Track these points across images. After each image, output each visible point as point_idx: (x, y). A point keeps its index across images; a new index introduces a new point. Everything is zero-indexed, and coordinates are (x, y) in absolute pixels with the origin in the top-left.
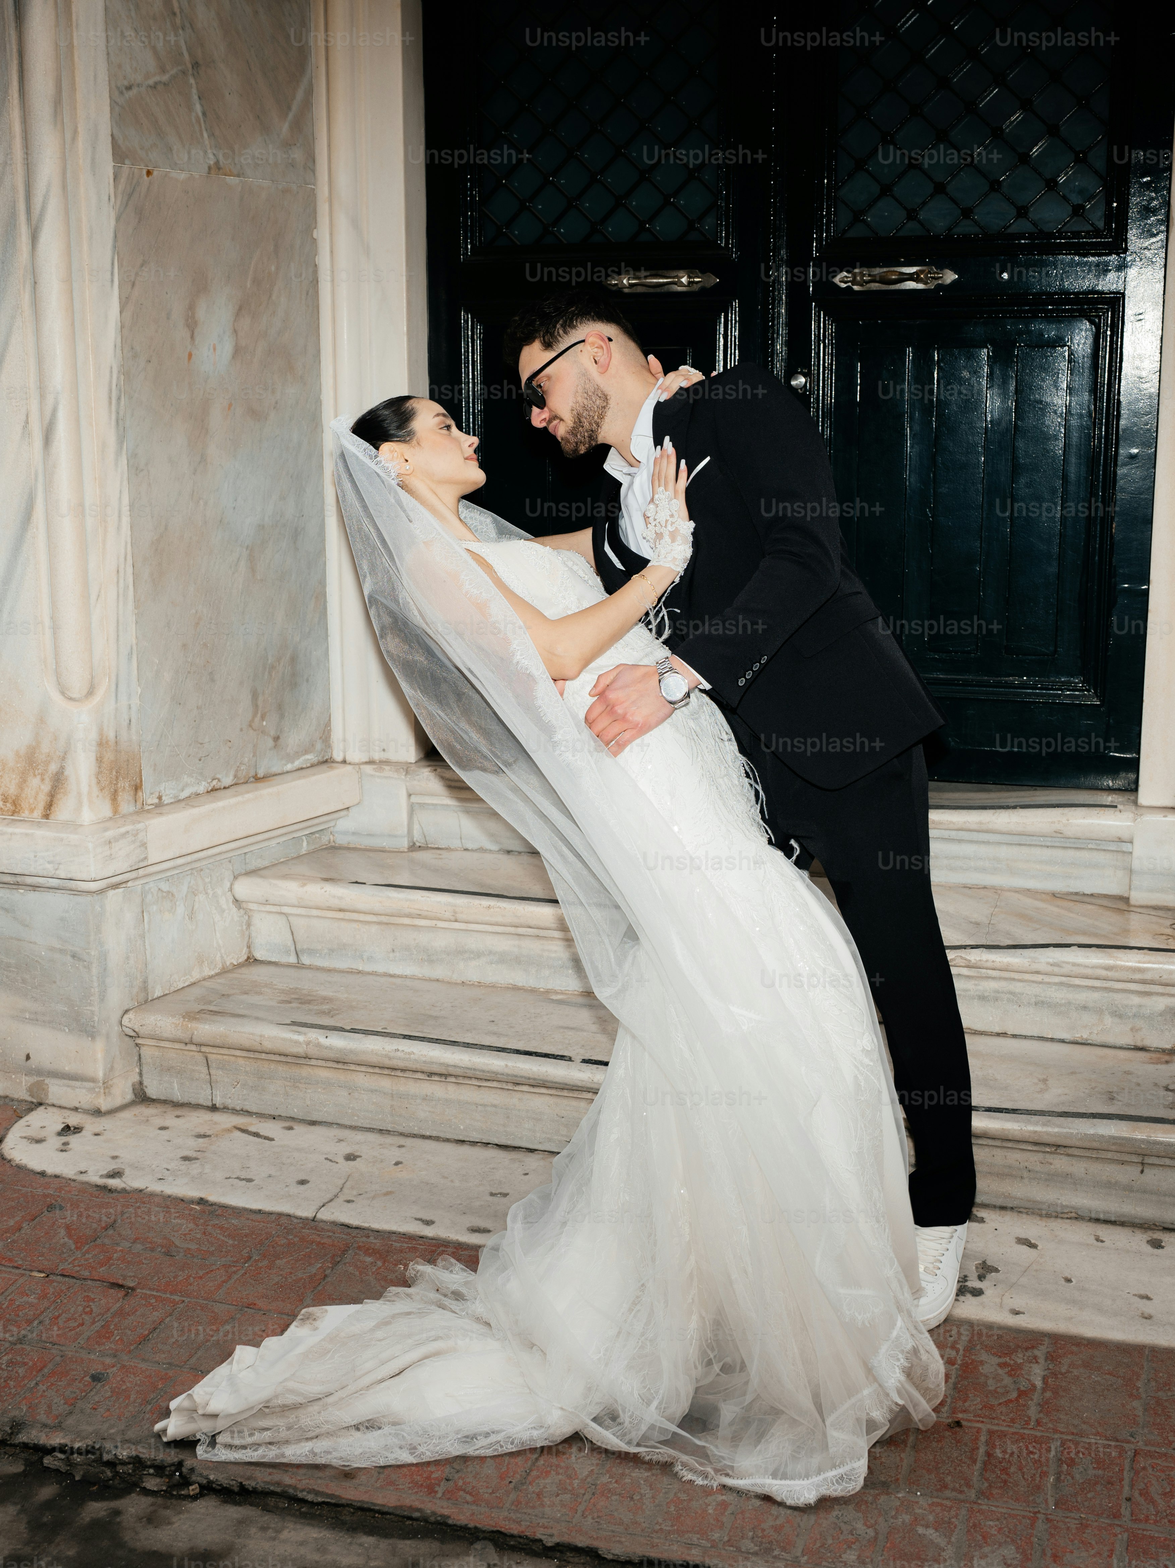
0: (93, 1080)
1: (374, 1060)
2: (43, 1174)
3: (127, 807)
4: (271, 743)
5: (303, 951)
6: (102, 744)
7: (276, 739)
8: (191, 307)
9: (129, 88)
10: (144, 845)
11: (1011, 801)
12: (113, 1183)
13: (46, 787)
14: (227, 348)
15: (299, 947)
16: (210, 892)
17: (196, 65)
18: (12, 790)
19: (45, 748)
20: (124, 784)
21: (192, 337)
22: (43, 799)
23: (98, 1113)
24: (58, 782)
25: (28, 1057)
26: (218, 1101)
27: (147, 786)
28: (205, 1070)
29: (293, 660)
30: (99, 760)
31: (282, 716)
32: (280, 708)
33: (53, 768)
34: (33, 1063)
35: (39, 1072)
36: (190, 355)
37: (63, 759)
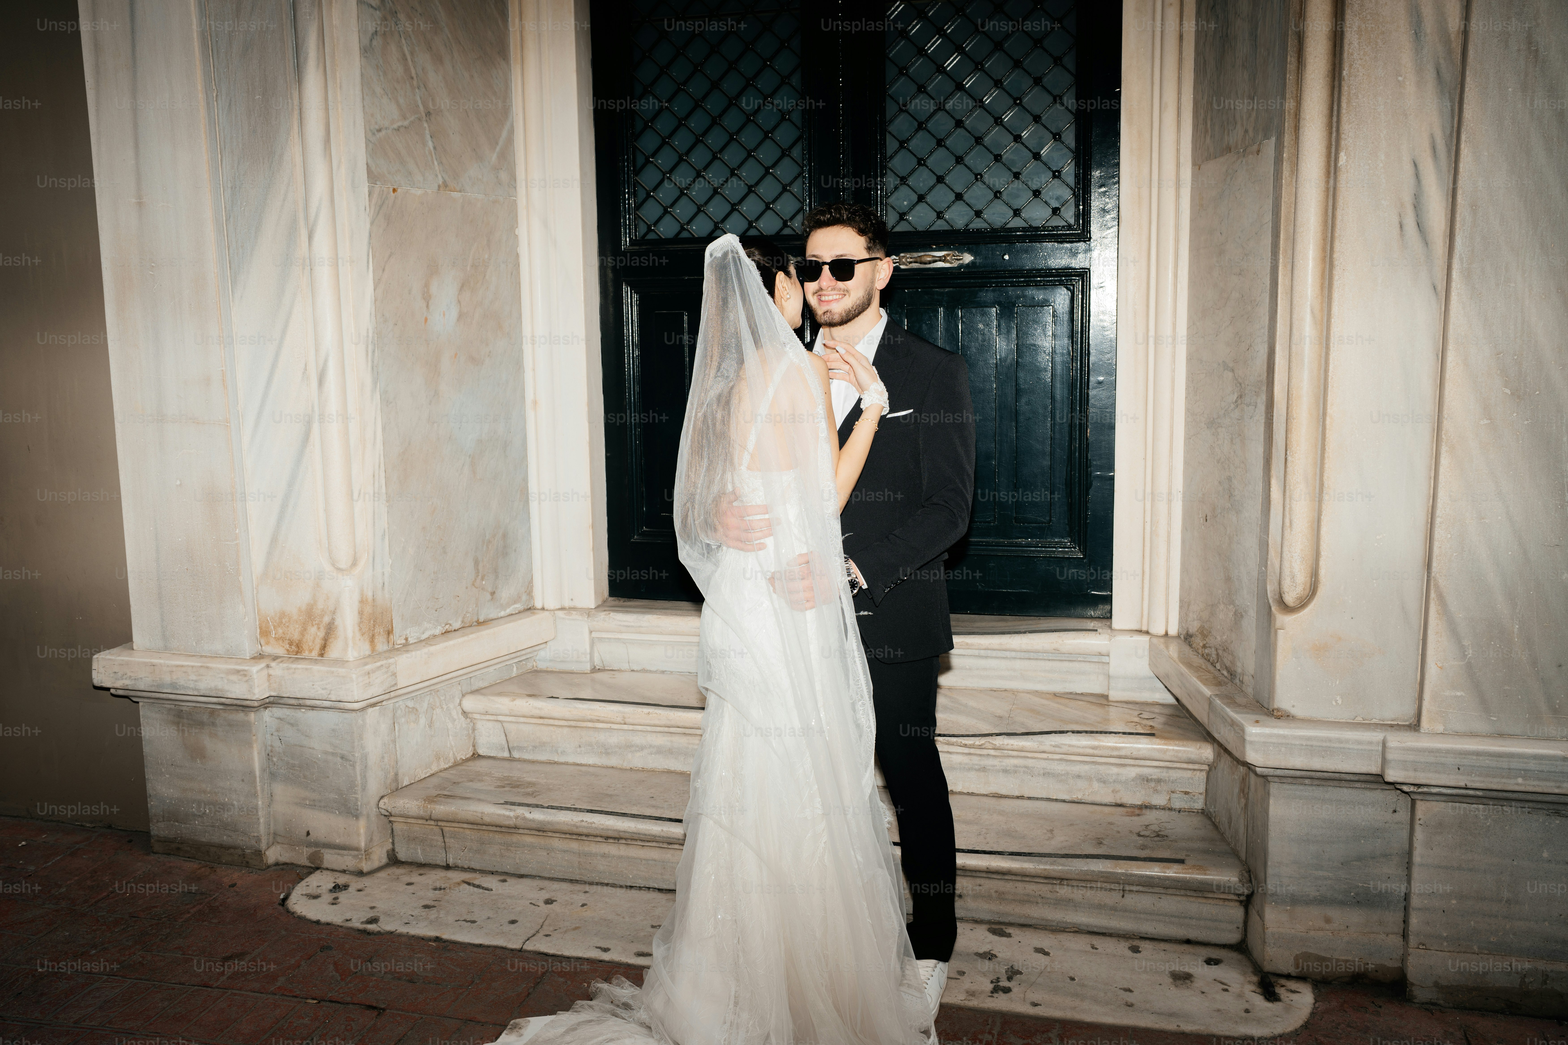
0: (357, 849)
1: (565, 828)
2: (318, 922)
3: (381, 646)
4: (489, 596)
5: (514, 748)
6: (363, 601)
7: (493, 593)
8: (427, 285)
9: (379, 130)
10: (394, 674)
11: (1022, 628)
12: (371, 927)
13: (321, 634)
14: (454, 313)
15: (511, 745)
16: (445, 707)
17: (428, 114)
18: (296, 636)
19: (320, 605)
20: (379, 630)
21: (427, 306)
22: (319, 643)
23: (360, 874)
24: (330, 630)
25: (308, 834)
26: (451, 862)
27: (397, 631)
28: (440, 839)
29: (505, 536)
30: (361, 613)
31: (497, 577)
32: (496, 571)
33: (326, 619)
34: (312, 838)
35: (317, 844)
36: (426, 320)
37: (334, 613)
